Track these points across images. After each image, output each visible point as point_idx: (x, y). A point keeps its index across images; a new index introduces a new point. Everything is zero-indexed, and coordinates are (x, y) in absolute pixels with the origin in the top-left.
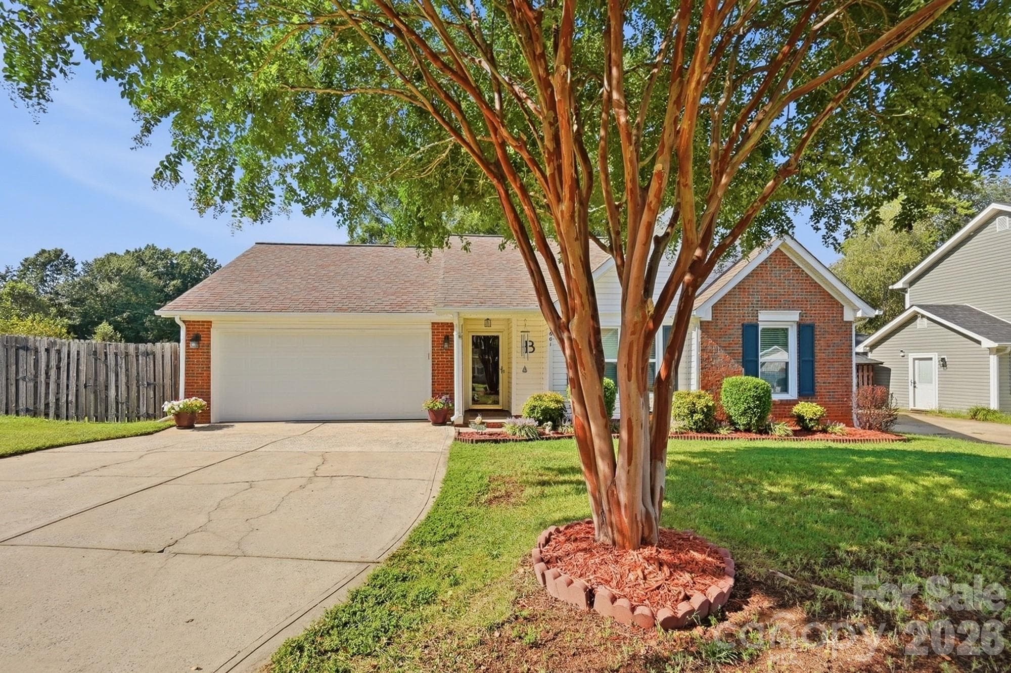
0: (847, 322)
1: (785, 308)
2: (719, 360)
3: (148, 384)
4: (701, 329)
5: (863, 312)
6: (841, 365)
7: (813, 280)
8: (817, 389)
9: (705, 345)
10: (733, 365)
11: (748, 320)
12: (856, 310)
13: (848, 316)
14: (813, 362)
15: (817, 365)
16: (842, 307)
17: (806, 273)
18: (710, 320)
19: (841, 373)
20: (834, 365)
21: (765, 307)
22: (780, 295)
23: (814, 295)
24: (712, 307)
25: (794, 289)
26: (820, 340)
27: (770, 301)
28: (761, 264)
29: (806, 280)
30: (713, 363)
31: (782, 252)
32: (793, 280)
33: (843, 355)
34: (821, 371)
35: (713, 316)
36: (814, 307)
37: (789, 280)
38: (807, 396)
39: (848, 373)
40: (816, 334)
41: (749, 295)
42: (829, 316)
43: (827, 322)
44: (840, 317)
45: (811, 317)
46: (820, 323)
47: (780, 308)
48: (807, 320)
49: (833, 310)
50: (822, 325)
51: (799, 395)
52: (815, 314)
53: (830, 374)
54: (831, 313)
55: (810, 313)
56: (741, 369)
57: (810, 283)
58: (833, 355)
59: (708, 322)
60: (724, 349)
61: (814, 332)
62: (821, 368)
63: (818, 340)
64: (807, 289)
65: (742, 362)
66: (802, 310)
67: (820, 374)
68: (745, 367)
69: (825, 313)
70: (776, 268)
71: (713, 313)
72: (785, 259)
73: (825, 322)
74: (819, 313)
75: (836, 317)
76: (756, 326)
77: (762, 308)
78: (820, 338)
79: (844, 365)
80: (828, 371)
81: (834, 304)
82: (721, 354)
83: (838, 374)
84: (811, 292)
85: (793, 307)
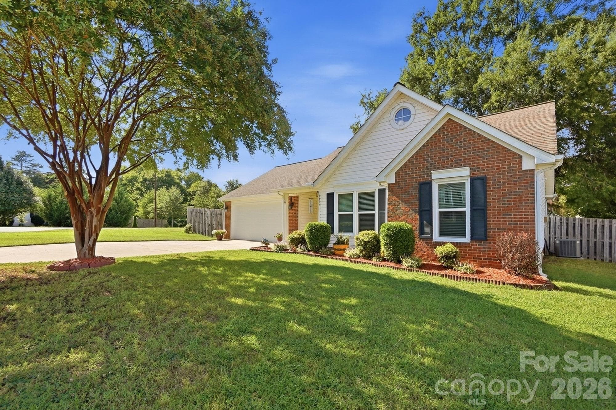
0: (526, 171)
2: (400, 211)
4: (389, 189)
5: (539, 159)
6: (520, 212)
7: (485, 137)
8: (490, 234)
9: (390, 200)
10: (411, 214)
11: (424, 179)
12: (533, 159)
13: (527, 165)
14: (485, 211)
15: (489, 213)
16: (521, 157)
18: (394, 182)
19: (519, 221)
20: (511, 212)
21: (438, 168)
22: (452, 156)
23: (487, 151)
24: (396, 173)
25: (466, 149)
26: (494, 191)
27: (442, 162)
28: (434, 135)
29: (478, 139)
30: (396, 213)
31: (454, 121)
32: (464, 141)
33: (522, 203)
34: (495, 218)
35: (396, 180)
36: (487, 162)
37: (461, 142)
38: (479, 240)
39: (528, 221)
40: (489, 186)
41: (425, 160)
42: (504, 168)
43: (503, 174)
44: (519, 167)
45: (484, 170)
46: (493, 175)
47: (452, 167)
48: (479, 174)
49: (509, 162)
50: (496, 177)
51: (471, 240)
52: (488, 167)
53: (505, 221)
54: (507, 165)
55: (482, 168)
56: (418, 217)
57: (482, 141)
58: (509, 204)
59: (392, 184)
60: (405, 202)
61: (487, 183)
62: (495, 215)
63: (491, 191)
64: (479, 147)
65: (419, 212)
66: (474, 166)
67: (493, 221)
68: (420, 215)
69: (499, 166)
70: (448, 134)
71: (396, 178)
72: (457, 125)
73: (500, 174)
74: (493, 167)
75: (513, 167)
76: (430, 184)
77: (435, 169)
78: (494, 188)
79: (524, 212)
80: (504, 218)
81: (510, 156)
82: (403, 207)
83: (515, 221)
84: (483, 149)
85: (465, 165)
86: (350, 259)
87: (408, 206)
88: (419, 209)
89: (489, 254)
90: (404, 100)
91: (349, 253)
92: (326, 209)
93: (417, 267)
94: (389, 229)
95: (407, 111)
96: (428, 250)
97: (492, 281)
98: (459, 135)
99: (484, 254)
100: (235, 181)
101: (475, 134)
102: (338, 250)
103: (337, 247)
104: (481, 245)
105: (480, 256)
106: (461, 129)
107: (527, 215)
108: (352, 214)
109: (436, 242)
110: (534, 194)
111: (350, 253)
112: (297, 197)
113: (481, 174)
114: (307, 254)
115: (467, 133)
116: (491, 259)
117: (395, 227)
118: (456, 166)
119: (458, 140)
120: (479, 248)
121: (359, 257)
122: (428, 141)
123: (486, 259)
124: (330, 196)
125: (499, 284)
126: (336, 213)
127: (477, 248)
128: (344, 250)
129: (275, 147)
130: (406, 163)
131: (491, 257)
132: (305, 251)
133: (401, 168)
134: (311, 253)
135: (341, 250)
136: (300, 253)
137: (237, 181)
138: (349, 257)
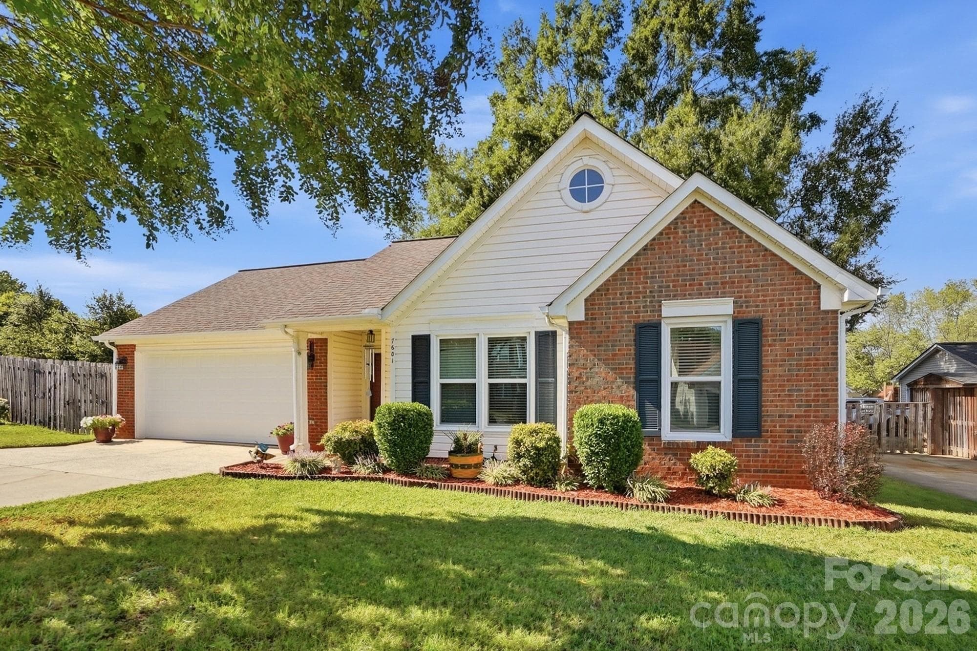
0: (827, 312)
1: (708, 296)
2: (596, 380)
3: (103, 403)
4: (570, 334)
5: (852, 292)
6: (815, 386)
7: (760, 245)
8: (767, 424)
9: (574, 357)
10: (619, 387)
11: (645, 317)
12: (842, 290)
13: (829, 301)
14: (758, 382)
15: (765, 386)
16: (819, 287)
17: (748, 236)
18: (584, 319)
19: (813, 401)
20: (801, 386)
21: (675, 296)
22: (701, 275)
23: (762, 270)
24: (586, 300)
25: (726, 263)
26: (775, 345)
27: (681, 286)
28: (666, 228)
29: (747, 247)
30: (588, 383)
31: (704, 206)
32: (723, 248)
33: (818, 370)
34: (775, 396)
35: (586, 314)
36: (763, 291)
37: (717, 249)
38: (747, 437)
39: (828, 401)
40: (766, 336)
41: (647, 278)
42: (791, 304)
43: (789, 314)
44: (814, 304)
45: (757, 306)
46: (773, 316)
47: (700, 295)
48: (749, 312)
49: (800, 294)
50: (777, 320)
51: (733, 436)
52: (765, 301)
53: (791, 401)
54: (796, 299)
55: (754, 301)
56: (633, 392)
57: (755, 251)
58: (799, 370)
59: (579, 323)
60: (606, 362)
61: (762, 331)
62: (776, 391)
63: (770, 346)
64: (749, 261)
65: (635, 383)
66: (741, 297)
67: (772, 401)
68: (637, 389)
69: (783, 300)
70: (693, 231)
71: (586, 310)
72: (709, 216)
73: (784, 315)
74: (772, 300)
75: (805, 304)
76: (656, 327)
77: (668, 297)
78: (775, 340)
79: (822, 385)
80: (790, 396)
81: (801, 284)
82: (601, 370)
83: (807, 401)
84: (756, 266)
85: (724, 293)
86: (500, 488)
87: (612, 369)
88: (636, 378)
89: (763, 461)
90: (588, 152)
91: (492, 473)
92: (409, 372)
93: (667, 500)
94: (601, 421)
95: (595, 177)
96: (653, 459)
97: (826, 521)
98: (714, 235)
99: (756, 461)
100: (115, 299)
101: (741, 237)
102: (463, 467)
103: (458, 460)
104: (751, 446)
105: (749, 466)
106: (717, 225)
107: (826, 390)
108: (474, 385)
109: (669, 443)
110: (836, 354)
111: (495, 473)
112: (324, 341)
113: (751, 313)
114: (382, 480)
115: (728, 234)
116: (766, 471)
117: (616, 417)
118: (707, 294)
119: (710, 244)
120: (747, 451)
121: (517, 482)
122: (654, 239)
123: (759, 471)
124: (420, 344)
125: (839, 526)
126: (436, 382)
127: (743, 451)
128: (479, 466)
129: (345, 199)
130: (608, 280)
131: (766, 466)
132: (374, 472)
133: (598, 290)
134: (392, 476)
135: (469, 466)
136: (364, 479)
137: (120, 299)
138: (497, 484)
